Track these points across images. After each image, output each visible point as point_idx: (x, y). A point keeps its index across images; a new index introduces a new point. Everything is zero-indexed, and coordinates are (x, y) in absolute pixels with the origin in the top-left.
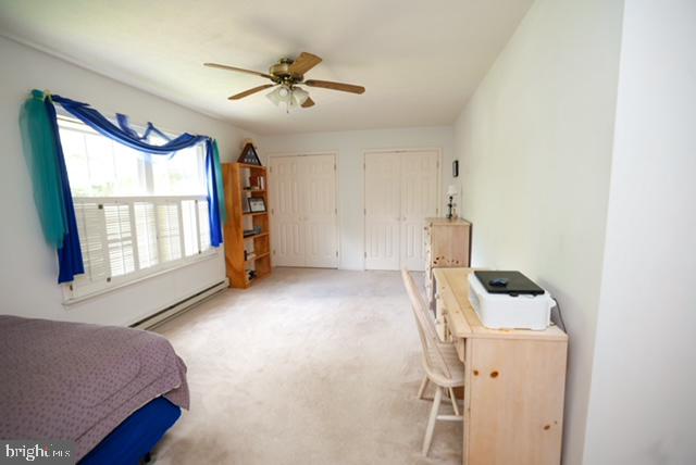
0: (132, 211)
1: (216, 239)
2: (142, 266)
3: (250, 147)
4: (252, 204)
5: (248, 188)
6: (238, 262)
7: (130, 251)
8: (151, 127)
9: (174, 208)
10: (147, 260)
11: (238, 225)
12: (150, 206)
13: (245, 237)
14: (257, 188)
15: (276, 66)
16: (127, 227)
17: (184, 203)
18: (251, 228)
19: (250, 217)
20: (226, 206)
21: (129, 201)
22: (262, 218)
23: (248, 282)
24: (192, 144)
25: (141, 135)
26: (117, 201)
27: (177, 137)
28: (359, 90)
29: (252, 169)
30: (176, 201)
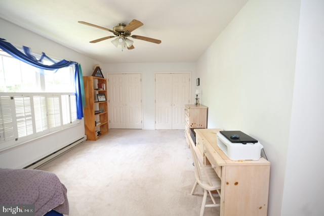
0: (32, 100)
1: (80, 115)
2: (37, 131)
3: (98, 68)
4: (99, 97)
5: (97, 89)
6: (92, 127)
7: (31, 122)
8: (44, 55)
9: (57, 99)
10: (41, 127)
11: (92, 108)
12: (43, 98)
13: (95, 114)
14: (101, 90)
15: (116, 26)
16: (28, 109)
17: (62, 96)
18: (98, 109)
19: (98, 104)
20: (86, 98)
21: (30, 95)
22: (104, 105)
23: (97, 137)
24: (68, 66)
25: (38, 59)
26: (22, 95)
27: (59, 61)
28: (158, 42)
29: (99, 80)
30: (59, 95)
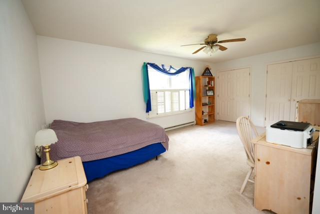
0: (164, 94)
1: (192, 105)
2: (166, 111)
3: (207, 69)
4: (208, 92)
5: (206, 86)
6: (200, 115)
7: (163, 106)
8: (171, 67)
9: (177, 93)
10: (168, 110)
11: (200, 100)
12: (170, 93)
13: (203, 105)
14: (210, 86)
16: (163, 99)
17: (181, 92)
18: (207, 102)
19: (207, 97)
20: (196, 94)
21: (164, 91)
22: (212, 98)
23: (203, 123)
24: (184, 71)
25: (168, 70)
26: (161, 91)
27: (179, 69)
28: (244, 40)
29: (209, 78)
30: (178, 91)
